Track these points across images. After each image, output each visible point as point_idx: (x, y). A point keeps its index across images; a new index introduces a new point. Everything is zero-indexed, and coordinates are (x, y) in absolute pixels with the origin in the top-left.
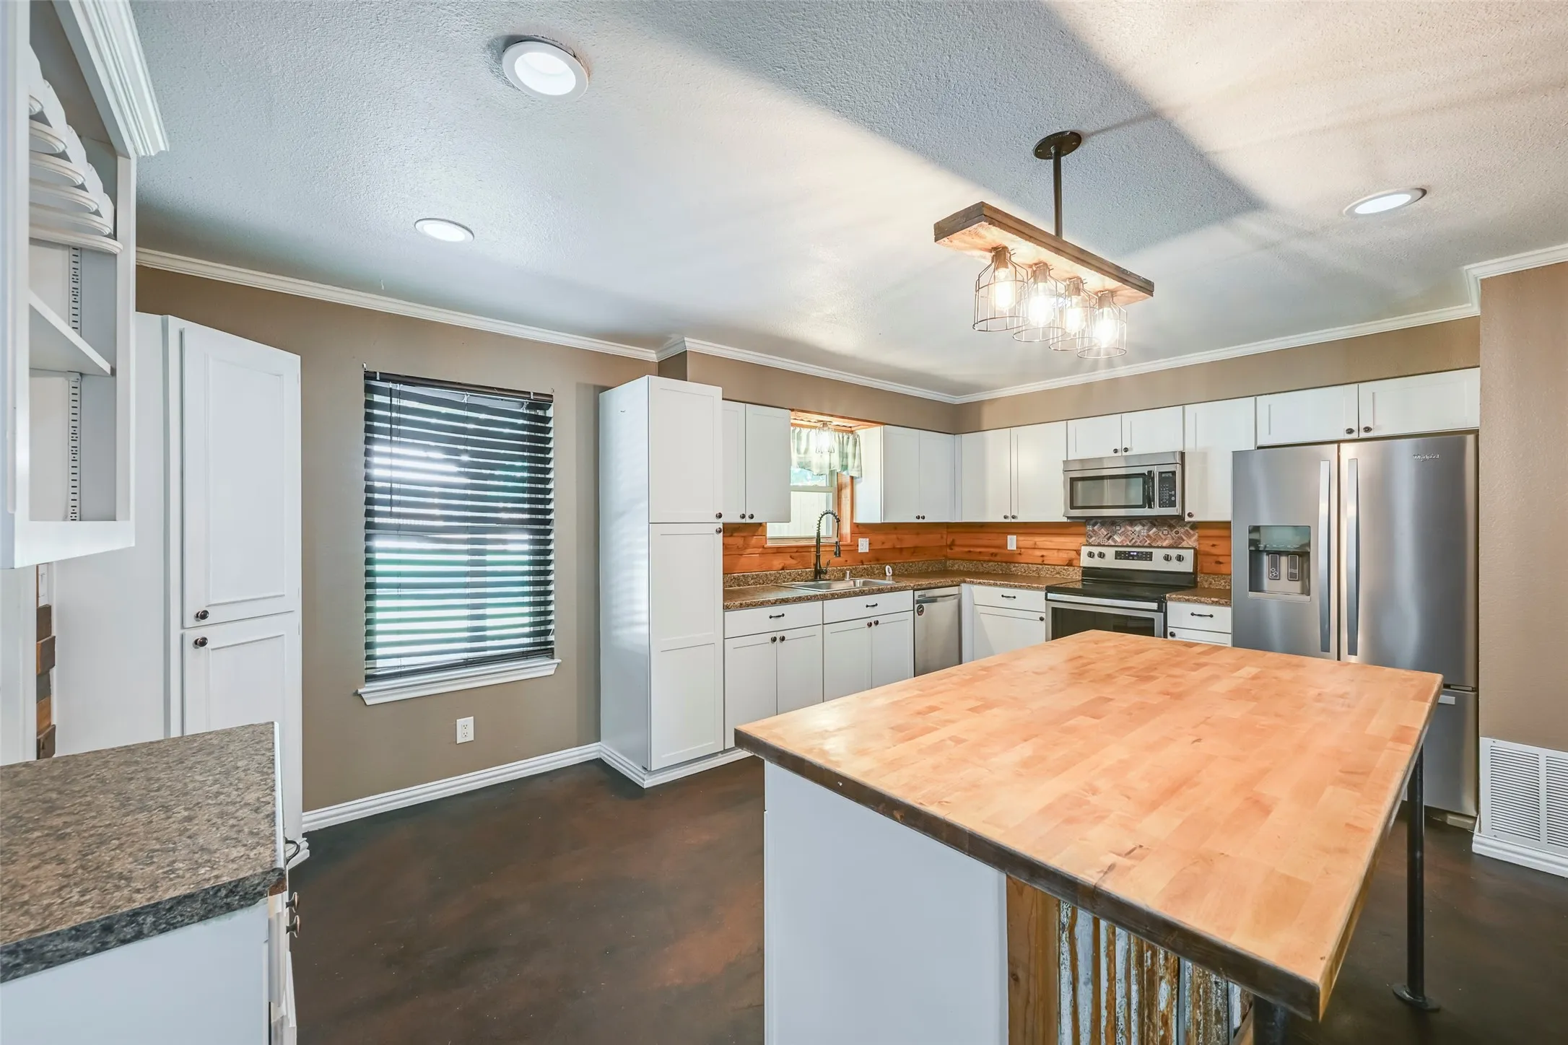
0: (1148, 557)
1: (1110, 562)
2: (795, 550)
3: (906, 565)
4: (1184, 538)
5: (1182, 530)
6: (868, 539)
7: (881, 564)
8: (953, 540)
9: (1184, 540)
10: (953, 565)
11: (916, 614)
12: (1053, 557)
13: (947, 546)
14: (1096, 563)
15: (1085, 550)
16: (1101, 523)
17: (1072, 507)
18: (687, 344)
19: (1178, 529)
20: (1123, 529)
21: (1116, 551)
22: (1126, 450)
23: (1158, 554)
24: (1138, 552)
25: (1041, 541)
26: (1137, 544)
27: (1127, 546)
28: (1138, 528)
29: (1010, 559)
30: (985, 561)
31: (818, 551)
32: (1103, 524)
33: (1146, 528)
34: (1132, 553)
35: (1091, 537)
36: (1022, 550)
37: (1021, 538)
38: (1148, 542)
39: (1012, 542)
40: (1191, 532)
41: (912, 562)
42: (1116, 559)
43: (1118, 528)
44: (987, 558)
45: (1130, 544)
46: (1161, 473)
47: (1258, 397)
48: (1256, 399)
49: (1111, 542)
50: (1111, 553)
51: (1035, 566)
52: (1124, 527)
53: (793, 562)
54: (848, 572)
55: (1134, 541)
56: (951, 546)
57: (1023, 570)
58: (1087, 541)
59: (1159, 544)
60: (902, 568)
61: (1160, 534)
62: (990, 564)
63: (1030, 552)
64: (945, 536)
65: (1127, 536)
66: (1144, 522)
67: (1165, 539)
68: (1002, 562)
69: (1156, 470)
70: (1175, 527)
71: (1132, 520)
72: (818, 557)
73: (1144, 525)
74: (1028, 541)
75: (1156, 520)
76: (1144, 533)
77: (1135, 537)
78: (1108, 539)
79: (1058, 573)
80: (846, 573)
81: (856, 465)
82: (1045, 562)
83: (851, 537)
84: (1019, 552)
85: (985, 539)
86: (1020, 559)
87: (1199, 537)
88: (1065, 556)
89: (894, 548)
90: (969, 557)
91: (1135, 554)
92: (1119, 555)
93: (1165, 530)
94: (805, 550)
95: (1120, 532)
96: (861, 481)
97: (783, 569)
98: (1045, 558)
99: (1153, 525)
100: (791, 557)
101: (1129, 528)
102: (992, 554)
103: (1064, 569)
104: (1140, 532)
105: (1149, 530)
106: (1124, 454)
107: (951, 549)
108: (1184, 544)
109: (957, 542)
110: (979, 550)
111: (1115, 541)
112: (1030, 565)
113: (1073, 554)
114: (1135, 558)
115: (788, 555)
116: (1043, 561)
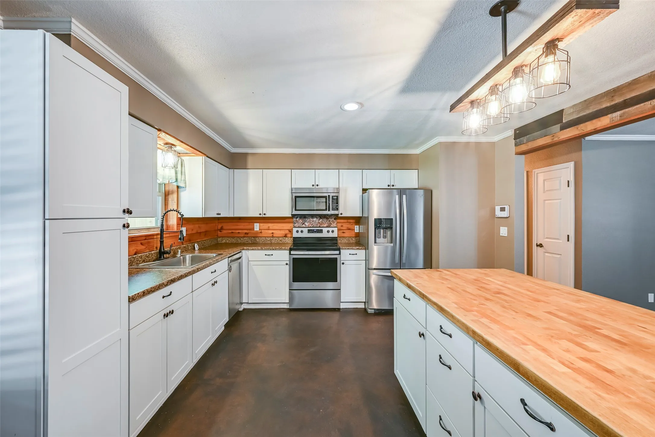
0: (321, 231)
1: (306, 234)
2: (144, 238)
3: (203, 242)
4: (332, 223)
5: (331, 220)
6: (185, 228)
7: (192, 243)
8: (222, 227)
9: (332, 224)
10: (222, 240)
11: (229, 272)
12: (277, 233)
13: (218, 230)
14: (299, 235)
15: (295, 230)
16: (299, 217)
17: (296, 210)
18: (73, 27)
19: (330, 219)
20: (309, 220)
21: (308, 230)
22: (317, 185)
23: (325, 230)
24: (317, 230)
25: (271, 225)
26: (314, 226)
27: (311, 227)
28: (315, 219)
29: (256, 236)
30: (241, 237)
31: (162, 237)
32: (300, 218)
33: (318, 219)
34: (314, 230)
35: (295, 223)
36: (262, 231)
37: (262, 225)
38: (319, 225)
39: (257, 227)
40: (334, 221)
41: (205, 240)
42: (308, 233)
43: (307, 219)
44: (242, 235)
45: (312, 226)
46: (333, 197)
47: (363, 170)
48: (362, 171)
49: (304, 226)
50: (305, 230)
51: (269, 238)
52: (309, 219)
53: (143, 247)
54: (180, 251)
55: (313, 225)
56: (222, 229)
57: (263, 240)
58: (294, 225)
59: (323, 226)
60: (201, 244)
61: (323, 222)
62: (245, 238)
63: (267, 231)
64: (217, 224)
65: (310, 223)
66: (317, 217)
67: (325, 224)
68: (251, 237)
69: (331, 195)
70: (328, 219)
71: (313, 216)
72: (162, 242)
73: (317, 218)
74: (265, 226)
75: (322, 216)
76: (317, 221)
77: (314, 223)
78: (303, 224)
79: (281, 241)
80: (178, 251)
81: (183, 179)
82: (274, 236)
83: (177, 226)
84: (261, 232)
85: (242, 225)
86: (260, 235)
87: (337, 223)
88: (283, 233)
89: (197, 233)
90: (232, 235)
91: (316, 230)
92: (309, 231)
93: (325, 220)
94: (150, 238)
95: (307, 221)
96: (185, 190)
97: (135, 254)
98: (274, 234)
99: (321, 218)
100: (141, 244)
101: (311, 219)
102: (246, 233)
103: (283, 239)
104: (315, 221)
105: (319, 220)
106: (316, 187)
107: (221, 231)
108: (332, 226)
109: (225, 228)
110: (238, 231)
111: (305, 225)
112: (267, 238)
113: (287, 232)
114: (316, 232)
115: (139, 243)
116: (273, 236)
